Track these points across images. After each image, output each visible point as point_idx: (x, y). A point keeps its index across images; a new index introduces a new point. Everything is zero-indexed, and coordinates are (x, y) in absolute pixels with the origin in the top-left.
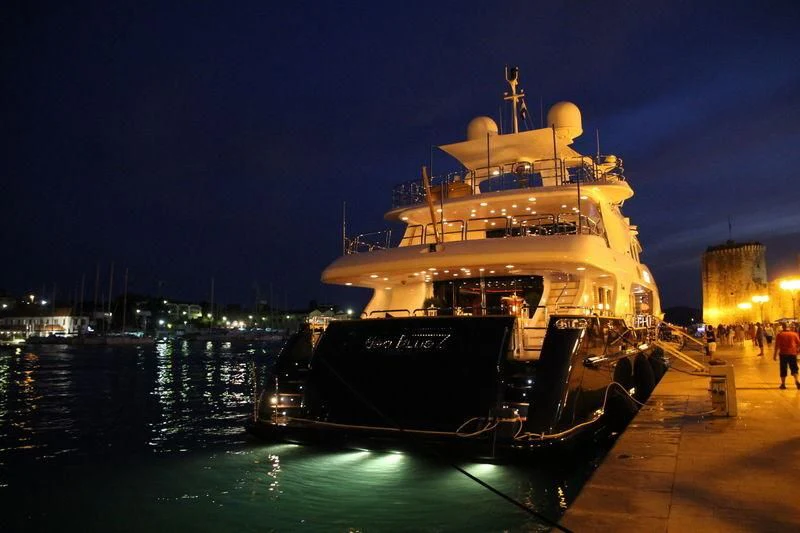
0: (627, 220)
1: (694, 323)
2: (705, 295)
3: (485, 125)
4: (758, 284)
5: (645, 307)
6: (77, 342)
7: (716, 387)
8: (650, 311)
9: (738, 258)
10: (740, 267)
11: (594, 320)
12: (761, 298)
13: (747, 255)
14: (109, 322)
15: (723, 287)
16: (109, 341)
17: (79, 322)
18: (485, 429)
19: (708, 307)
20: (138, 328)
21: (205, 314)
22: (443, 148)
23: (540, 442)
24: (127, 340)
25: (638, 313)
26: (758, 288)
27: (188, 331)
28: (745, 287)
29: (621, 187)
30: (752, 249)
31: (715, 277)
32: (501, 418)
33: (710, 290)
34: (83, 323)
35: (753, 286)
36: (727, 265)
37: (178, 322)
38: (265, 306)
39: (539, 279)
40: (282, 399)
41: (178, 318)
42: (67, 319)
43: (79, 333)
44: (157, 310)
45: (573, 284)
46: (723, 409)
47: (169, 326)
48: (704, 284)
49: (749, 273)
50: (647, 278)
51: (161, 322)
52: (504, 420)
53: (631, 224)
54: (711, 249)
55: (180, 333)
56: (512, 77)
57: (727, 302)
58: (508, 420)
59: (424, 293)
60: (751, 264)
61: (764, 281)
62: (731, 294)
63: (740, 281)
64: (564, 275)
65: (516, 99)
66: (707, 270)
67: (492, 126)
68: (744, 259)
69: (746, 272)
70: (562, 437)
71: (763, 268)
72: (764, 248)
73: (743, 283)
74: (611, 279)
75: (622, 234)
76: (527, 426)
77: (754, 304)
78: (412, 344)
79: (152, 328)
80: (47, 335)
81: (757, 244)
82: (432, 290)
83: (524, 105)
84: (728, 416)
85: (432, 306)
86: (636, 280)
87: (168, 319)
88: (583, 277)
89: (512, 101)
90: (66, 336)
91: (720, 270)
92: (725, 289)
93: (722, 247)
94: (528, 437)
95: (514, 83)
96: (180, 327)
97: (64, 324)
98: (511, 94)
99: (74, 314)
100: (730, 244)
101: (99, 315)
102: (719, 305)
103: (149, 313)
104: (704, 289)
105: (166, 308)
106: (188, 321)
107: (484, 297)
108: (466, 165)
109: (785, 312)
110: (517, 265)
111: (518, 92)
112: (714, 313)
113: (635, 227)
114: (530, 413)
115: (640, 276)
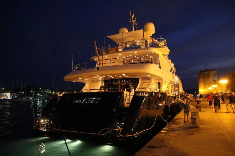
0: (171, 61)
1: (196, 93)
2: (199, 85)
3: (124, 30)
4: (215, 82)
5: (176, 89)
6: (12, 101)
7: (193, 117)
8: (178, 90)
9: (209, 74)
10: (209, 77)
11: (152, 93)
12: (215, 86)
13: (212, 73)
14: (23, 94)
15: (205, 83)
16: (21, 100)
17: (13, 95)
18: (107, 133)
19: (200, 89)
20: (31, 96)
21: (52, 92)
22: (108, 37)
23: (127, 138)
24: (27, 100)
25: (174, 90)
26: (215, 83)
27: (47, 97)
28: (211, 82)
29: (165, 49)
30: (213, 72)
31: (202, 80)
32: (113, 129)
33: (201, 84)
34: (14, 95)
35: (213, 82)
36: (206, 76)
37: (43, 94)
38: (70, 90)
39: (138, 79)
40: (46, 120)
41: (44, 93)
42: (9, 94)
43: (12, 98)
44: (37, 91)
45: (149, 81)
46: (195, 125)
47: (41, 95)
48: (199, 82)
49: (212, 79)
50: (177, 79)
51: (38, 94)
52: (114, 130)
53: (172, 62)
54: (201, 72)
55: (44, 98)
56: (132, 15)
57: (206, 87)
58: (115, 130)
59: (100, 84)
60: (212, 76)
61: (216, 81)
62: (207, 85)
63: (209, 81)
64: (145, 78)
65: (133, 21)
66: (200, 78)
67: (126, 30)
68: (210, 75)
69: (211, 79)
70: (136, 135)
71: (216, 77)
72: (216, 71)
73: (210, 81)
74: (161, 79)
75: (167, 65)
76: (123, 132)
77: (213, 88)
78: (87, 102)
79: (36, 96)
80: (3, 99)
81: (214, 70)
82: (103, 83)
83: (136, 23)
84: (197, 127)
85: (102, 88)
86: (172, 80)
87: (41, 93)
88: (152, 78)
89: (132, 22)
90: (8, 99)
91: (203, 78)
92: (205, 84)
93: (204, 71)
94: (122, 136)
95: (133, 16)
96: (44, 96)
97: (8, 95)
98: (132, 20)
99: (11, 92)
100: (207, 70)
101: (19, 92)
102: (203, 88)
103: (34, 92)
104: (199, 83)
105: (40, 90)
106: (47, 94)
107: (119, 86)
108: (117, 43)
109: (222, 90)
110: (127, 74)
111: (134, 19)
112: (202, 90)
113: (173, 63)
114: (124, 127)
115: (174, 78)
